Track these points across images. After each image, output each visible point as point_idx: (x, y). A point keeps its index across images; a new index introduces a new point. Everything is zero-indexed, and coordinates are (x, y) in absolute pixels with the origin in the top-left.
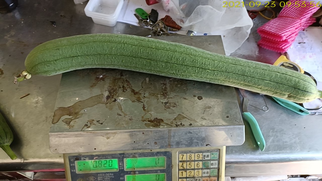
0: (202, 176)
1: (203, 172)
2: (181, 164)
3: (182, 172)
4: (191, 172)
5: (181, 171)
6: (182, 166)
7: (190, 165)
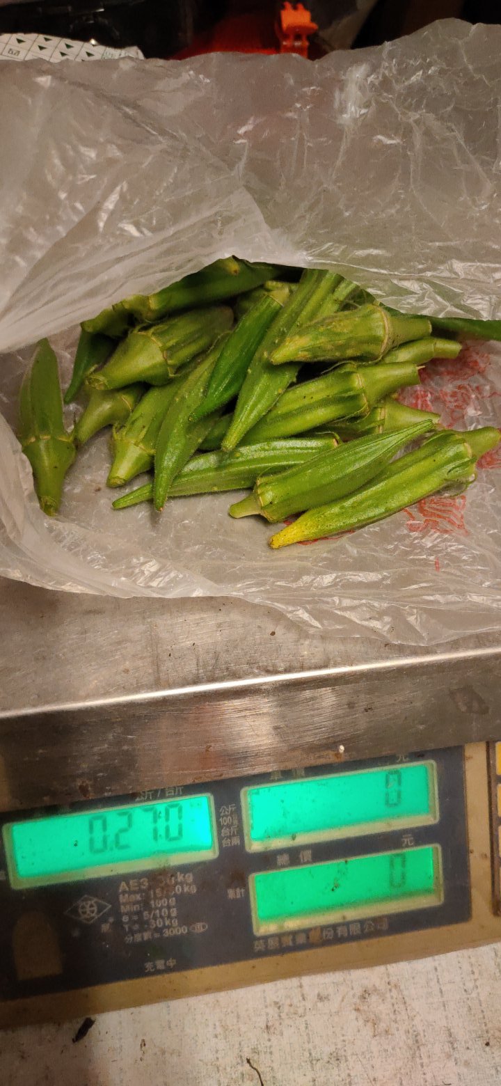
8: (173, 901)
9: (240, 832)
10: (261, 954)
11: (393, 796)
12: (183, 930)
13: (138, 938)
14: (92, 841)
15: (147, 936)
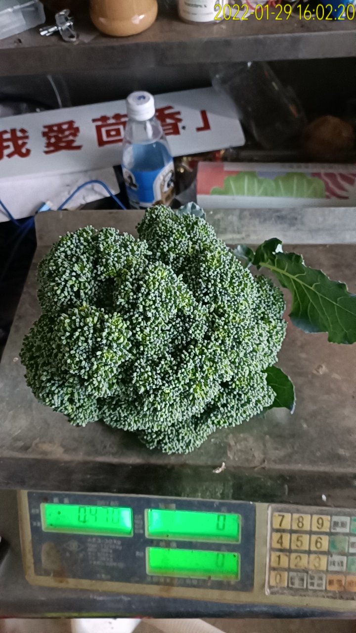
0: (327, 571)
1: (331, 562)
2: (276, 536)
3: (279, 557)
4: (301, 558)
5: (278, 553)
6: (280, 541)
7: (298, 540)
8: (111, 551)
9: (143, 528)
10: (148, 583)
11: (221, 526)
12: (115, 564)
13: (95, 563)
14: (79, 517)
15: (98, 563)
